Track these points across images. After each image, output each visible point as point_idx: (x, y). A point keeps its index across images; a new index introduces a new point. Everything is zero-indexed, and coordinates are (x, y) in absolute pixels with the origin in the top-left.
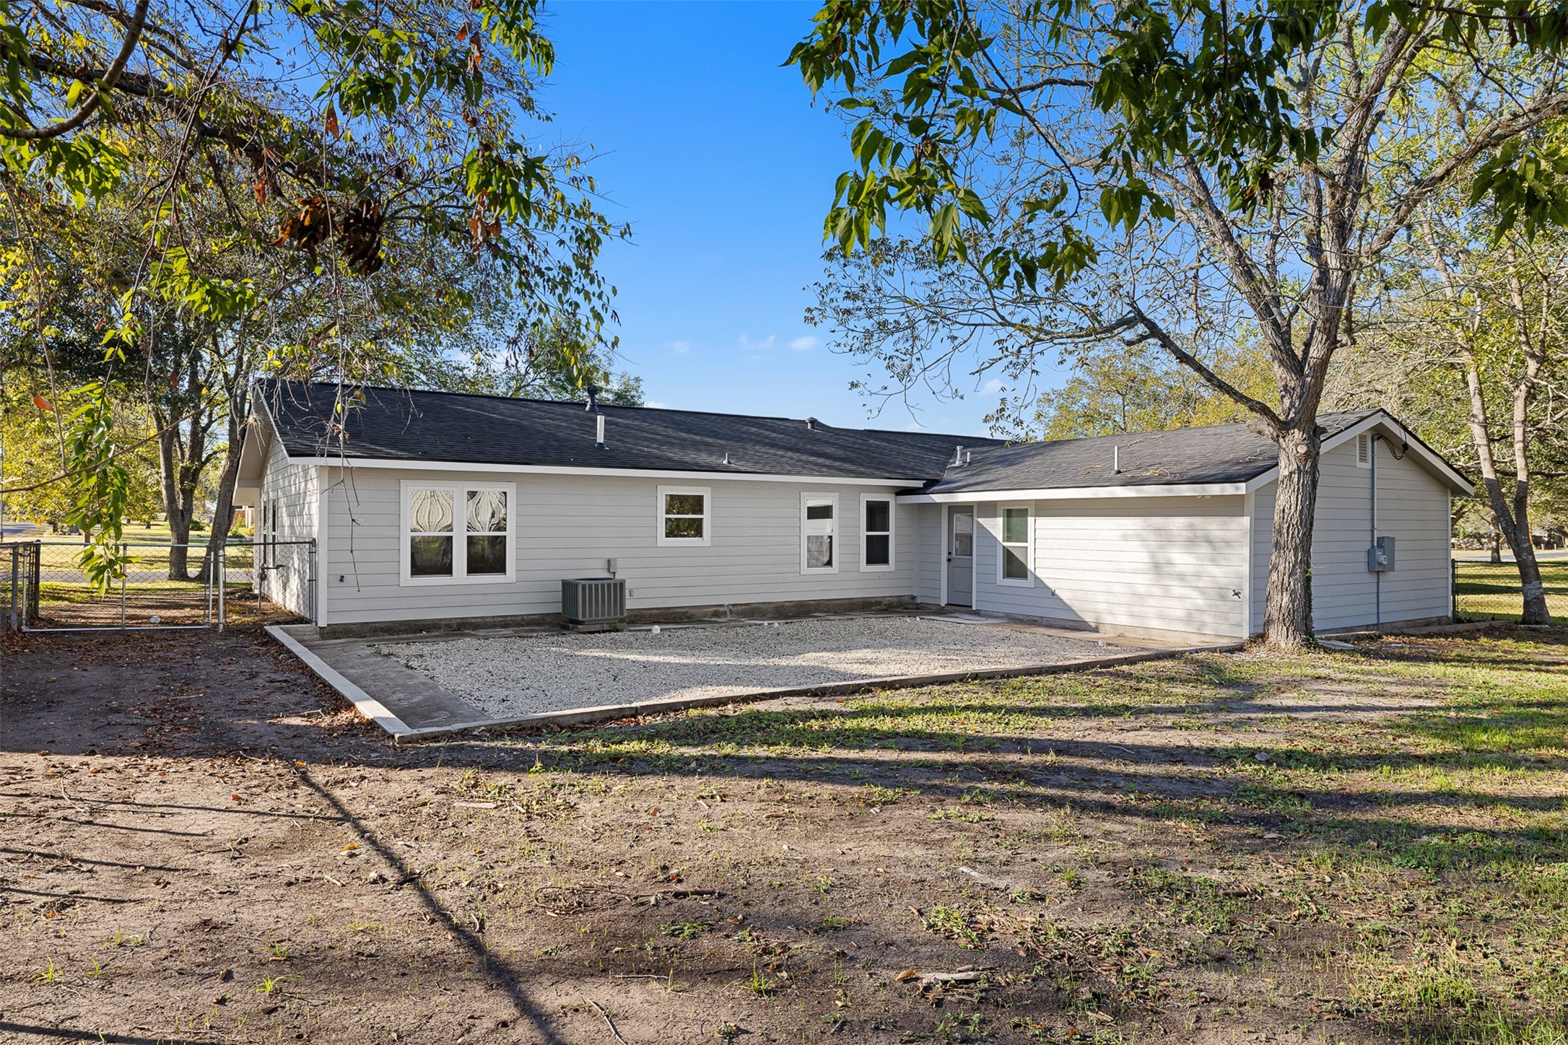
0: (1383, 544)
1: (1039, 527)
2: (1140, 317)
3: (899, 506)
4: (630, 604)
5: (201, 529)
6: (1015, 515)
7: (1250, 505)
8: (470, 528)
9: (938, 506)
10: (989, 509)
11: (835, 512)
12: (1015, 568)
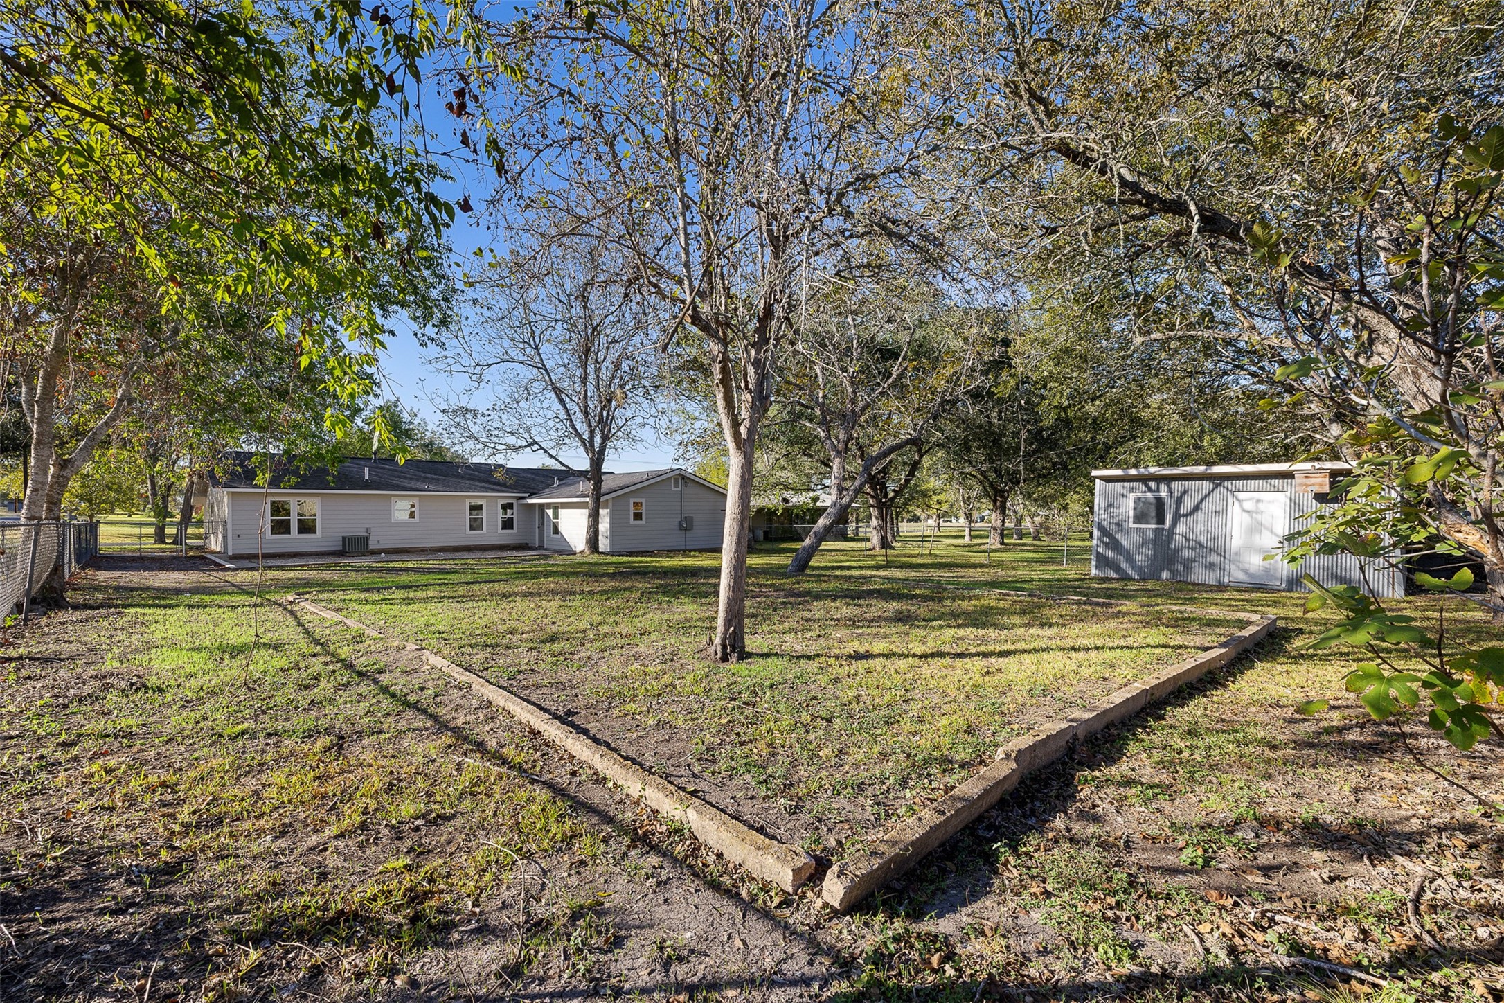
0: (689, 520)
1: (561, 512)
2: (535, 442)
3: (519, 505)
4: (371, 547)
5: (173, 517)
6: (556, 508)
7: (610, 503)
8: (299, 514)
9: (534, 505)
10: (549, 505)
11: (484, 508)
12: (556, 531)
